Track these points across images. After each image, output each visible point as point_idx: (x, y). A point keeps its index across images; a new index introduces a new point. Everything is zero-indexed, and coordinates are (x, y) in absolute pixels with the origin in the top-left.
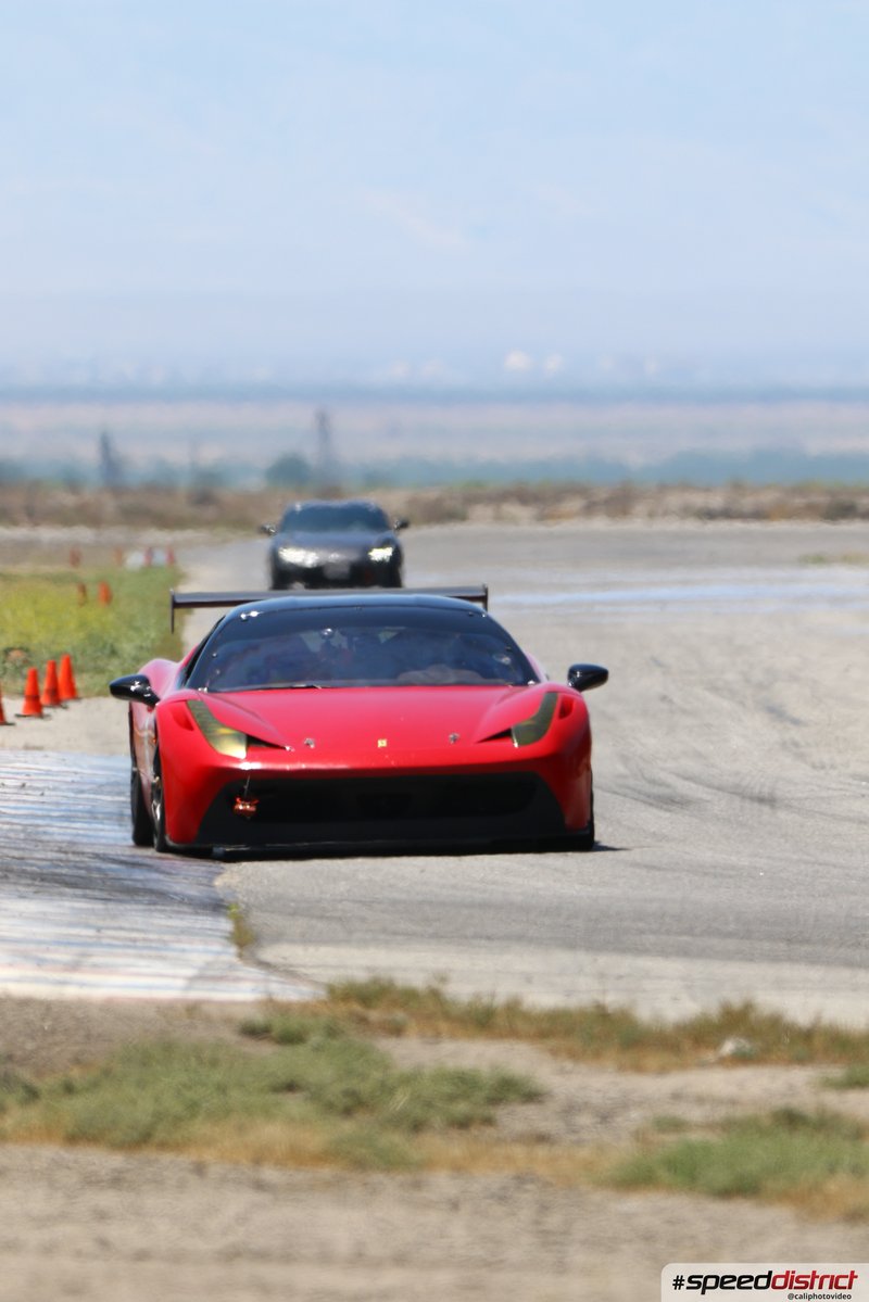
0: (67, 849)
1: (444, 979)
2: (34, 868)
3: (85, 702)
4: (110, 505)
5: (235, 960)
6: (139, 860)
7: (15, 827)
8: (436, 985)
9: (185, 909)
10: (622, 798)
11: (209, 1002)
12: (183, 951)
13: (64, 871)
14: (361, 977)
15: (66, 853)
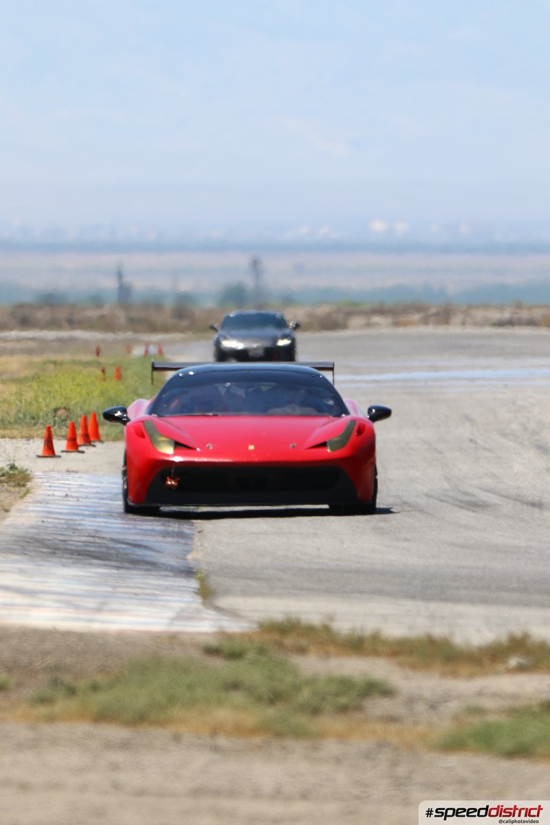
0: (93, 535)
1: (331, 619)
2: (73, 547)
3: (106, 443)
4: (121, 316)
5: (200, 606)
6: (139, 543)
7: (60, 521)
8: (327, 623)
9: (167, 573)
10: (445, 504)
11: (183, 633)
12: (167, 601)
13: (92, 549)
14: (279, 617)
15: (94, 537)
